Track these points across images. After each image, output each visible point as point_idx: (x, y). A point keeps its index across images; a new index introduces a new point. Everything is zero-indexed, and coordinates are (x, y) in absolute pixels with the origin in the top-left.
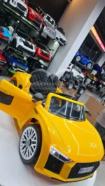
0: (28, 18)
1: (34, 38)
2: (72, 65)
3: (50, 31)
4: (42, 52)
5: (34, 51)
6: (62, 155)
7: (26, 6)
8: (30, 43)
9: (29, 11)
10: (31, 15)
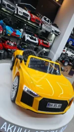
0: (30, 21)
1: (37, 34)
2: (66, 48)
3: (47, 27)
4: (43, 43)
5: (37, 42)
6: (32, 91)
7: (29, 14)
8: (34, 38)
9: (31, 16)
10: (33, 18)
